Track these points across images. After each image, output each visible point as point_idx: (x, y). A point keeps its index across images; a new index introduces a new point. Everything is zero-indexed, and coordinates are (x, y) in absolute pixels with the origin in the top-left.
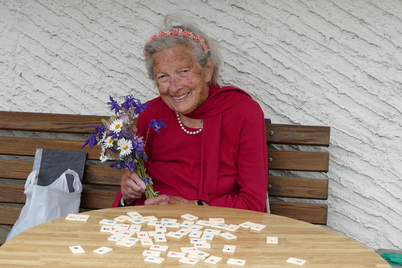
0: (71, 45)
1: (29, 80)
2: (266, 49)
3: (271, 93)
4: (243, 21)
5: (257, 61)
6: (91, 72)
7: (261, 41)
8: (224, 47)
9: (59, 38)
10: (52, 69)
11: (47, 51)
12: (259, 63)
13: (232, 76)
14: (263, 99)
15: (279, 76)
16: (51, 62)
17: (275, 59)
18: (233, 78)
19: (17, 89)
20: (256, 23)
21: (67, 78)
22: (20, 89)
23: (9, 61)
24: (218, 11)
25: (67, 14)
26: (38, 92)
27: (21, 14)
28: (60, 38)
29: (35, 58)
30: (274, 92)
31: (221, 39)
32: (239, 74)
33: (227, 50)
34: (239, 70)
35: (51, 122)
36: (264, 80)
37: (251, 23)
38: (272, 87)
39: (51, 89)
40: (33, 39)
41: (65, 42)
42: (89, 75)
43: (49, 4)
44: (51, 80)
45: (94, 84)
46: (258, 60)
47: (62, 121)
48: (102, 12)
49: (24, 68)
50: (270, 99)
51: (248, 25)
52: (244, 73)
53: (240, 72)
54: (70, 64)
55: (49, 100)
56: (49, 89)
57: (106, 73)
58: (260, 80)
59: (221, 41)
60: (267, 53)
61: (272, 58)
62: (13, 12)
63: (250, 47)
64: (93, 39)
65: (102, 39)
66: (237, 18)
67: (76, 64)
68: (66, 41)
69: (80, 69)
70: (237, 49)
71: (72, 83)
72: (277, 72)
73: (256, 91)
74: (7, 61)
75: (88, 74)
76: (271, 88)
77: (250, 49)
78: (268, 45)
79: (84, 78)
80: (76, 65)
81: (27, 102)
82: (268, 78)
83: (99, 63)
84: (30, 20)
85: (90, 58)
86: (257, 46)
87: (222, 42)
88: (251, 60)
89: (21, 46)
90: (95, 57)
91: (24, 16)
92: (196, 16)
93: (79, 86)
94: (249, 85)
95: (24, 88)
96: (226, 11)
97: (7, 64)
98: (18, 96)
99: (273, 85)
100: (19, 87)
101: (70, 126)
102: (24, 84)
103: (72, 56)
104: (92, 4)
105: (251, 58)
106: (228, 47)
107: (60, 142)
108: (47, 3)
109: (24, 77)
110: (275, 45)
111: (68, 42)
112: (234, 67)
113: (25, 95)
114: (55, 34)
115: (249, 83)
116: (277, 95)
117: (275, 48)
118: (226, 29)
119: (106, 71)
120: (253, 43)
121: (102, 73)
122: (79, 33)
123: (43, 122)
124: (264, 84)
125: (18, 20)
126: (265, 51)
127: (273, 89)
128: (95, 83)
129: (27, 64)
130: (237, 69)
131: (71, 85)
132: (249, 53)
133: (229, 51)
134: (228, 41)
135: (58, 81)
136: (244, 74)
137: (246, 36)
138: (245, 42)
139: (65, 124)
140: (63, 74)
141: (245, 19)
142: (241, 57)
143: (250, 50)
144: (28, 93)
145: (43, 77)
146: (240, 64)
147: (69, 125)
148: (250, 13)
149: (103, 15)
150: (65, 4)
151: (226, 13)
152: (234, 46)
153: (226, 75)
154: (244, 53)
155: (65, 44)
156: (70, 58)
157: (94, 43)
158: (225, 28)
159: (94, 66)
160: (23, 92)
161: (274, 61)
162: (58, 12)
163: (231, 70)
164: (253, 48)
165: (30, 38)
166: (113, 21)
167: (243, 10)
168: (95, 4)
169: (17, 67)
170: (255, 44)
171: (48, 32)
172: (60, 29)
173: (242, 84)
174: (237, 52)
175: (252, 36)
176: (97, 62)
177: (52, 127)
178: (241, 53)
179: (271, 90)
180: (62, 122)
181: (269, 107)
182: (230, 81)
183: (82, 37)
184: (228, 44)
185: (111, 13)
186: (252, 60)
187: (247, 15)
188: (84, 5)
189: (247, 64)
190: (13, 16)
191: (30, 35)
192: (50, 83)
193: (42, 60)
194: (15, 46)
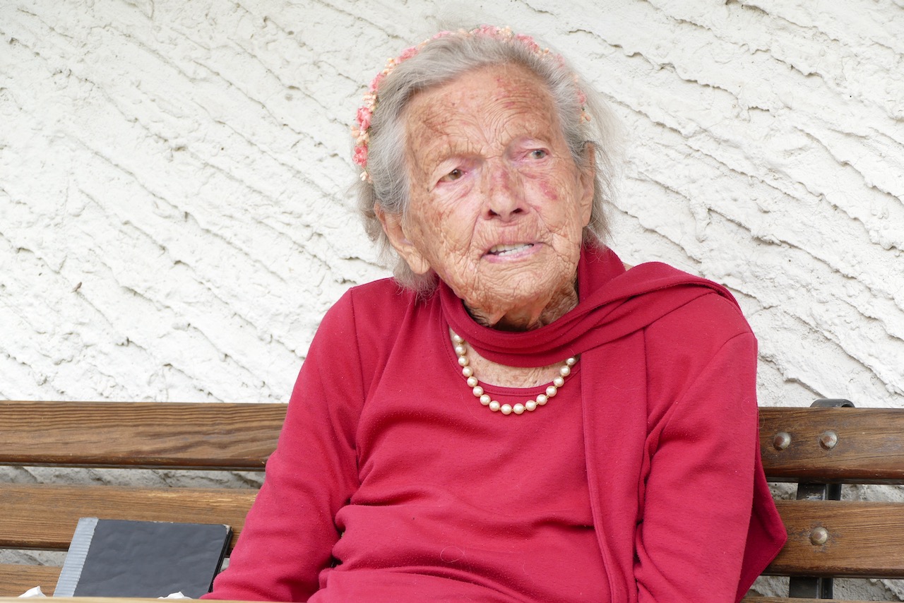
0: (231, 178)
1: (103, 308)
2: (845, 150)
3: (867, 314)
4: (766, 56)
5: (817, 199)
6: (290, 270)
7: (827, 123)
8: (705, 152)
9: (192, 155)
10: (172, 264)
11: (159, 202)
12: (824, 202)
13: (735, 258)
14: (841, 337)
15: (893, 247)
16: (170, 239)
17: (874, 187)
18: (738, 266)
19: (66, 339)
20: (806, 59)
21: (216, 291)
22: (76, 340)
23: (44, 245)
24: (684, 25)
25: (218, 74)
26: (131, 347)
27: (83, 83)
28: (197, 158)
29: (121, 231)
30: (878, 308)
31: (694, 125)
32: (759, 248)
33: (719, 165)
34: (755, 232)
35: (134, 429)
36: (840, 266)
37: (789, 61)
38: (870, 289)
39: (169, 334)
40: (117, 165)
41: (213, 170)
42: (282, 279)
43: (162, 42)
44: (168, 304)
45: (298, 311)
46: (821, 194)
47: (166, 425)
48: (323, 58)
49: (88, 267)
50: (863, 337)
51: (782, 69)
52: (772, 243)
53: (759, 240)
54: (226, 245)
55: (161, 373)
56: (161, 335)
57: (333, 270)
58: (829, 265)
59: (695, 134)
60: (848, 168)
61: (866, 185)
62: (61, 79)
63: (788, 148)
64: (297, 151)
65: (321, 152)
66: (745, 48)
67: (244, 242)
68: (213, 166)
69: (256, 261)
70: (747, 158)
71: (233, 312)
72: (884, 233)
73: (819, 310)
74: (40, 246)
75: (278, 276)
76: (867, 294)
77: (790, 153)
78: (848, 135)
79: (267, 291)
80: (244, 247)
81: (96, 384)
82: (854, 256)
83: (315, 238)
84: (110, 100)
85: (287, 218)
86: (815, 144)
87: (698, 137)
88: (796, 195)
89: (82, 192)
90: (300, 216)
91: (94, 89)
92: (614, 49)
93: (252, 318)
94: (792, 287)
95: (87, 335)
96: (707, 24)
97: (38, 253)
98: (71, 363)
99: (872, 284)
100: (71, 334)
101: (191, 439)
102: (87, 321)
103: (231, 217)
104: (291, 33)
105: (797, 186)
106: (720, 154)
107: (151, 495)
108: (157, 40)
109: (88, 297)
110: (872, 134)
111: (221, 166)
112: (740, 225)
113: (90, 360)
114: (180, 142)
115: (792, 282)
116: (886, 321)
117: (875, 144)
118: (711, 89)
119: (334, 261)
120: (800, 133)
121: (323, 270)
122: (254, 135)
123: (109, 432)
124: (845, 280)
125: (74, 105)
126: (842, 160)
127: (875, 296)
128: (301, 306)
129: (98, 251)
130: (748, 230)
131: (229, 317)
132: (788, 171)
133: (722, 168)
134: (718, 132)
135: (189, 304)
136: (773, 247)
137: (777, 109)
138: (772, 130)
139: (174, 434)
140: (204, 281)
141: (773, 49)
142: (764, 185)
143: (792, 158)
144: (101, 352)
145: (142, 293)
146: (760, 214)
147: (187, 436)
148: (787, 26)
149: (325, 67)
150: (211, 38)
151: (709, 32)
152: (737, 147)
153: (713, 253)
154: (770, 170)
155: (213, 175)
156: (227, 222)
157: (299, 166)
158: (708, 85)
159: (300, 249)
160: (85, 351)
161: (875, 193)
162: (190, 68)
163: (732, 234)
164: (800, 149)
165: (108, 160)
166: (356, 88)
167: (766, 16)
168: (302, 31)
169: (68, 263)
170: (808, 135)
171: (160, 137)
172: (196, 125)
173: (768, 283)
174: (747, 167)
175: (794, 105)
176: (307, 233)
177: (134, 448)
178: (763, 171)
179: (869, 303)
180: (165, 429)
181: (863, 369)
182: (729, 275)
183: (264, 148)
184: (719, 141)
185: (347, 59)
186: (799, 192)
187: (779, 33)
188: (269, 37)
189: (783, 210)
190: (61, 92)
191: (107, 151)
192: (167, 312)
193: (143, 237)
194: (64, 191)
